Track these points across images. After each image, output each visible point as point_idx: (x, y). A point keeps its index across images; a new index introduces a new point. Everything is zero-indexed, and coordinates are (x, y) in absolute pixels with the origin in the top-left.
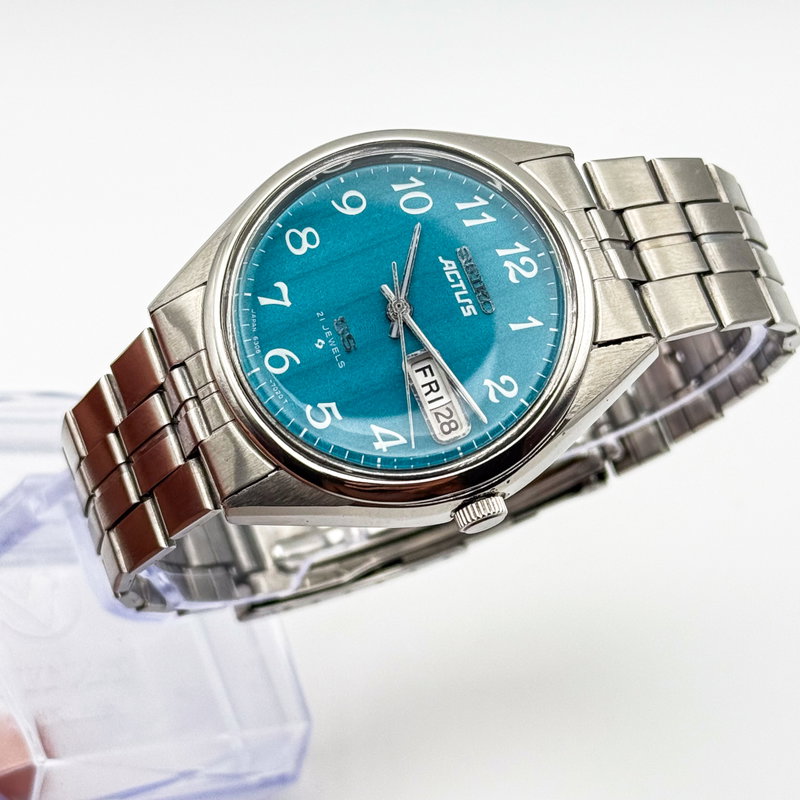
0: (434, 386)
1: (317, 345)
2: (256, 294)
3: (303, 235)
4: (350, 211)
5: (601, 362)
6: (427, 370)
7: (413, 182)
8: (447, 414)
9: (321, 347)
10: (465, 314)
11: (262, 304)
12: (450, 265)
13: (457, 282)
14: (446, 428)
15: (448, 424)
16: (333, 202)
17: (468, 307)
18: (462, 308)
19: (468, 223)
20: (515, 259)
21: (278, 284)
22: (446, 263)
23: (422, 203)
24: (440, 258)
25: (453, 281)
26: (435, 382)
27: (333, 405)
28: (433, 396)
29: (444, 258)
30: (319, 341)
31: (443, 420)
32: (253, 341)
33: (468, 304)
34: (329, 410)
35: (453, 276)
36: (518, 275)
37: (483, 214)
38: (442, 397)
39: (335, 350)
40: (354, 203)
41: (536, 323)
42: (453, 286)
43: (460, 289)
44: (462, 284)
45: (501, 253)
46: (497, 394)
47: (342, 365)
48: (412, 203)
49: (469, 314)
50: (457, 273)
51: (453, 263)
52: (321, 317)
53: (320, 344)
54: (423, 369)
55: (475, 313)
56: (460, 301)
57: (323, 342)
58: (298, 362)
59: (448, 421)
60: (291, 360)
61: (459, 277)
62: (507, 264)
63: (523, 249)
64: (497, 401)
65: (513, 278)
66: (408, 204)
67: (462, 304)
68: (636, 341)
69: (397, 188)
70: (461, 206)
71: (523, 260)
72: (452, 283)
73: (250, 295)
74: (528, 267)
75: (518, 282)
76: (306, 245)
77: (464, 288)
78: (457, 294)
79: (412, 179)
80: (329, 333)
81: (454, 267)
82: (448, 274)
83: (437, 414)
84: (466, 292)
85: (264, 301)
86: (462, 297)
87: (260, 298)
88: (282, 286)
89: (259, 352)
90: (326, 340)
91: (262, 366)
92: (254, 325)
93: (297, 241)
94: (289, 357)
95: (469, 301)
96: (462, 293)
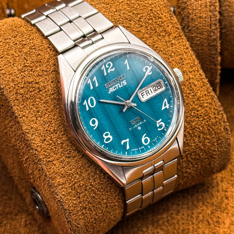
1: (140, 129)
2: (126, 150)
3: (106, 137)
4: (97, 123)
6: (143, 94)
8: (155, 87)
9: (140, 128)
10: (126, 84)
11: (129, 148)
12: (111, 90)
13: (116, 87)
14: (159, 87)
16: (94, 129)
17: (124, 83)
18: (124, 85)
19: (97, 85)
20: (107, 69)
21: (122, 144)
22: (110, 91)
23: (92, 100)
24: (109, 93)
25: (116, 88)
26: (146, 92)
27: (157, 122)
28: (150, 92)
30: (138, 129)
31: (157, 89)
32: (141, 149)
33: (123, 83)
34: (159, 123)
35: (114, 88)
36: (112, 68)
37: (94, 80)
38: (150, 89)
39: (141, 123)
40: (94, 122)
41: (126, 61)
42: (118, 88)
43: (118, 86)
44: (117, 85)
45: (105, 74)
47: (145, 121)
48: (92, 104)
49: (126, 82)
50: (113, 87)
51: (110, 89)
52: (131, 129)
54: (142, 96)
55: (125, 80)
56: (122, 86)
57: (139, 127)
58: (145, 134)
59: (157, 87)
60: (145, 136)
61: (114, 86)
62: (109, 71)
63: (103, 67)
64: (152, 72)
65: (113, 70)
66: (92, 105)
69: (88, 109)
70: (92, 88)
71: (107, 67)
72: (117, 88)
73: (126, 152)
74: (109, 65)
75: (114, 68)
76: (109, 136)
77: (118, 85)
78: (120, 87)
79: (84, 104)
80: (136, 126)
81: (111, 88)
82: (114, 90)
83: (155, 90)
84: (119, 84)
85: (128, 147)
86: (121, 85)
87: (127, 149)
88: (122, 142)
89: (144, 147)
90: (138, 126)
91: (148, 145)
92: (136, 149)
93: (108, 139)
94: (144, 137)
95: (122, 83)
96: (119, 85)
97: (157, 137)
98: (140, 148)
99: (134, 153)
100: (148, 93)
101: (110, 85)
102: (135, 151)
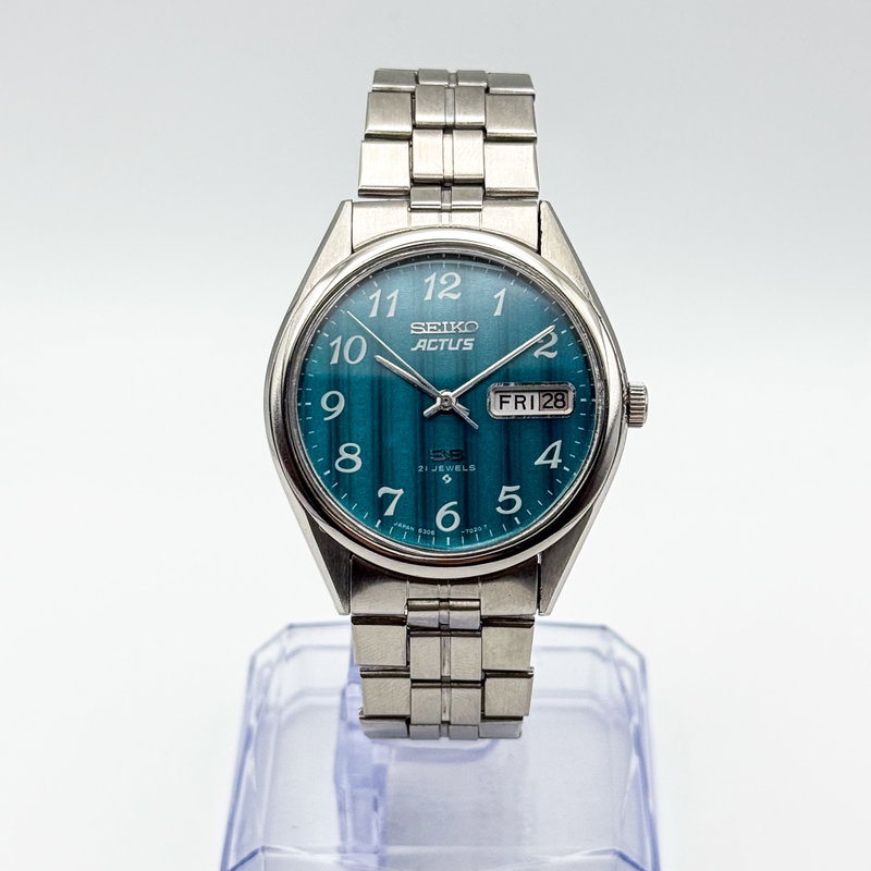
0: (519, 399)
1: (448, 482)
2: (381, 516)
3: (345, 456)
4: (339, 409)
5: (553, 254)
6: (504, 399)
7: (336, 345)
8: (548, 398)
9: (450, 479)
10: (470, 348)
11: (392, 514)
12: (422, 344)
13: (439, 344)
14: (560, 404)
15: (557, 400)
16: (326, 419)
17: (465, 344)
18: (464, 349)
19: (391, 314)
20: (438, 288)
21: (380, 495)
22: (419, 346)
23: (357, 345)
24: (413, 349)
25: (437, 347)
26: (516, 397)
27: (505, 489)
28: (528, 403)
29: (414, 346)
30: (444, 478)
31: (551, 404)
32: (422, 534)
33: (462, 343)
34: (507, 493)
35: (433, 345)
36: (454, 291)
37: (389, 298)
38: (532, 397)
39: (457, 468)
40: (333, 401)
41: (502, 293)
42: (442, 349)
43: (446, 344)
44: (443, 341)
45: (428, 297)
46: (549, 350)
47: (472, 468)
48: (354, 353)
49: (471, 345)
50: (431, 340)
51: (421, 341)
52: (424, 469)
53: (447, 479)
54: (502, 402)
55: (472, 340)
56: (457, 348)
57: (447, 476)
58: (456, 503)
59: (554, 400)
60: (451, 508)
61: (436, 340)
62: (441, 296)
63: (433, 277)
64: (556, 353)
65: (455, 297)
67: (460, 348)
68: (542, 217)
69: (335, 361)
70: (374, 314)
71: (443, 281)
72: (439, 348)
73: (379, 521)
74: (451, 280)
75: (460, 294)
76: (354, 457)
77: (447, 340)
78: (450, 348)
79: (332, 344)
80: (441, 468)
81: (425, 341)
82: (429, 349)
83: (545, 407)
84: (451, 340)
85: (390, 511)
86: (454, 345)
87: (386, 514)
88: (383, 491)
89: (433, 533)
90: (446, 472)
91: (447, 534)
92: (408, 528)
93: (348, 463)
94: (448, 509)
95: (460, 340)
96: (451, 343)
97: (483, 528)
98: (420, 531)
99: (398, 533)
100: (522, 402)
101: (424, 332)
102: (404, 530)
